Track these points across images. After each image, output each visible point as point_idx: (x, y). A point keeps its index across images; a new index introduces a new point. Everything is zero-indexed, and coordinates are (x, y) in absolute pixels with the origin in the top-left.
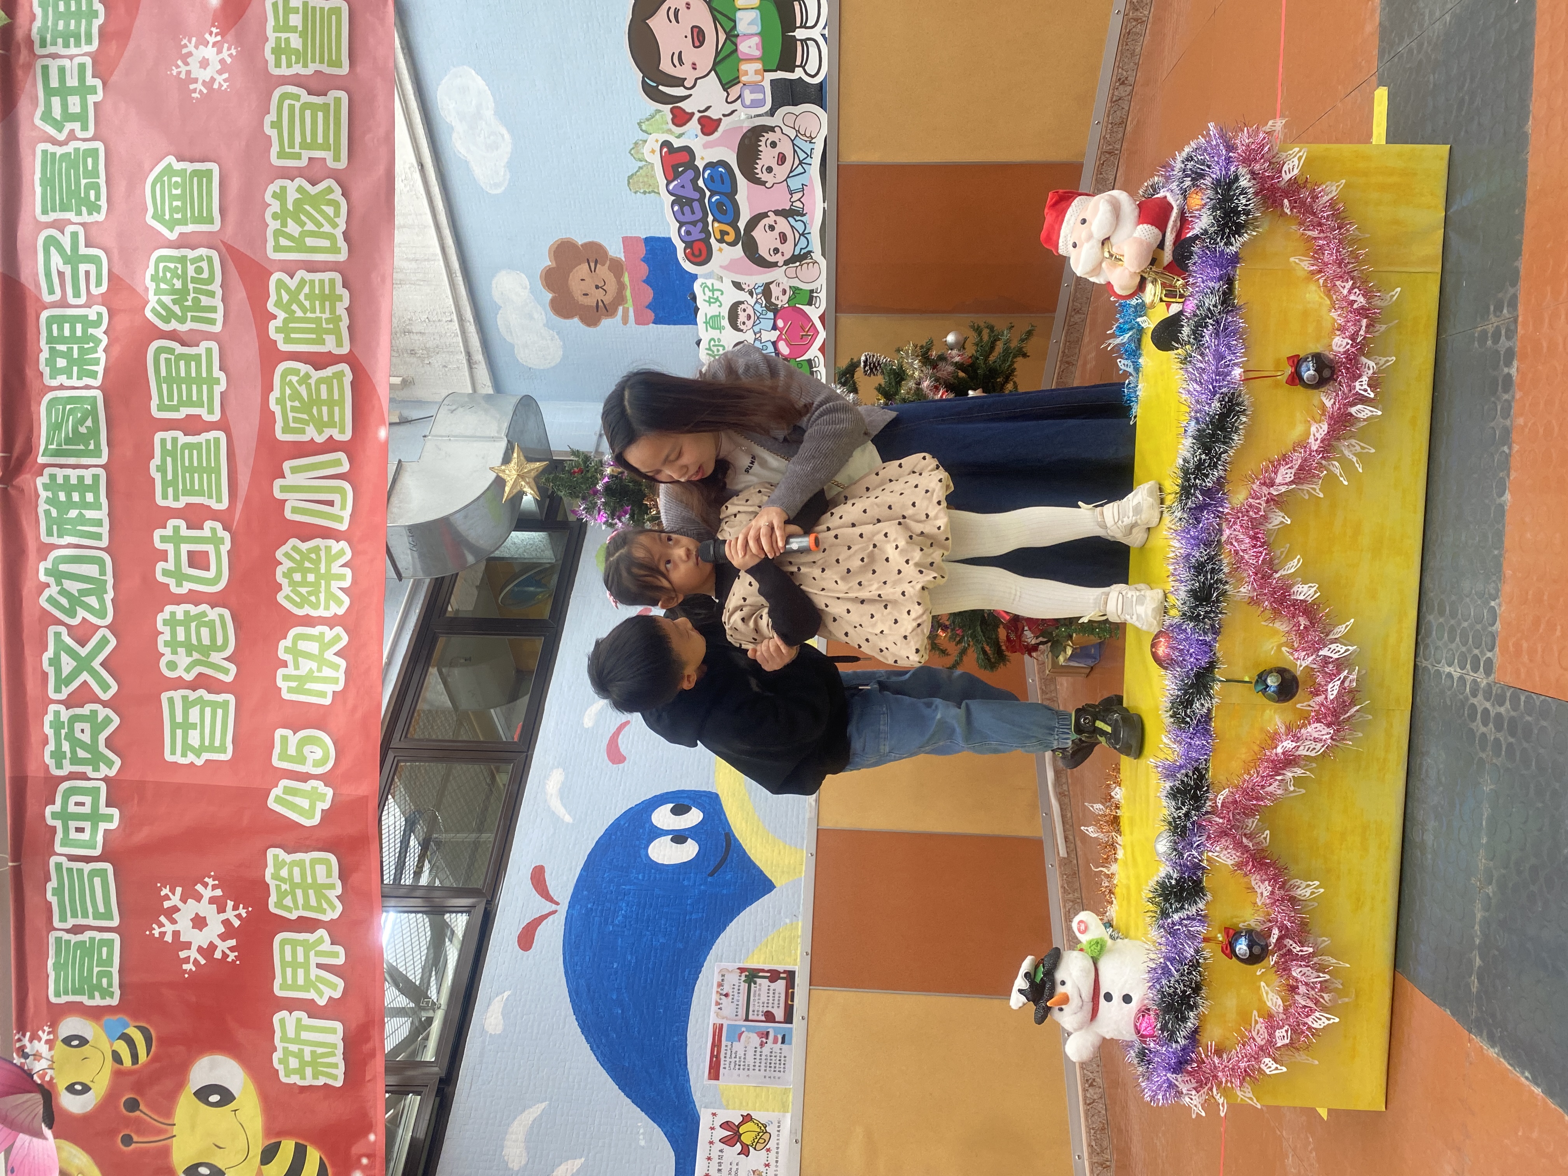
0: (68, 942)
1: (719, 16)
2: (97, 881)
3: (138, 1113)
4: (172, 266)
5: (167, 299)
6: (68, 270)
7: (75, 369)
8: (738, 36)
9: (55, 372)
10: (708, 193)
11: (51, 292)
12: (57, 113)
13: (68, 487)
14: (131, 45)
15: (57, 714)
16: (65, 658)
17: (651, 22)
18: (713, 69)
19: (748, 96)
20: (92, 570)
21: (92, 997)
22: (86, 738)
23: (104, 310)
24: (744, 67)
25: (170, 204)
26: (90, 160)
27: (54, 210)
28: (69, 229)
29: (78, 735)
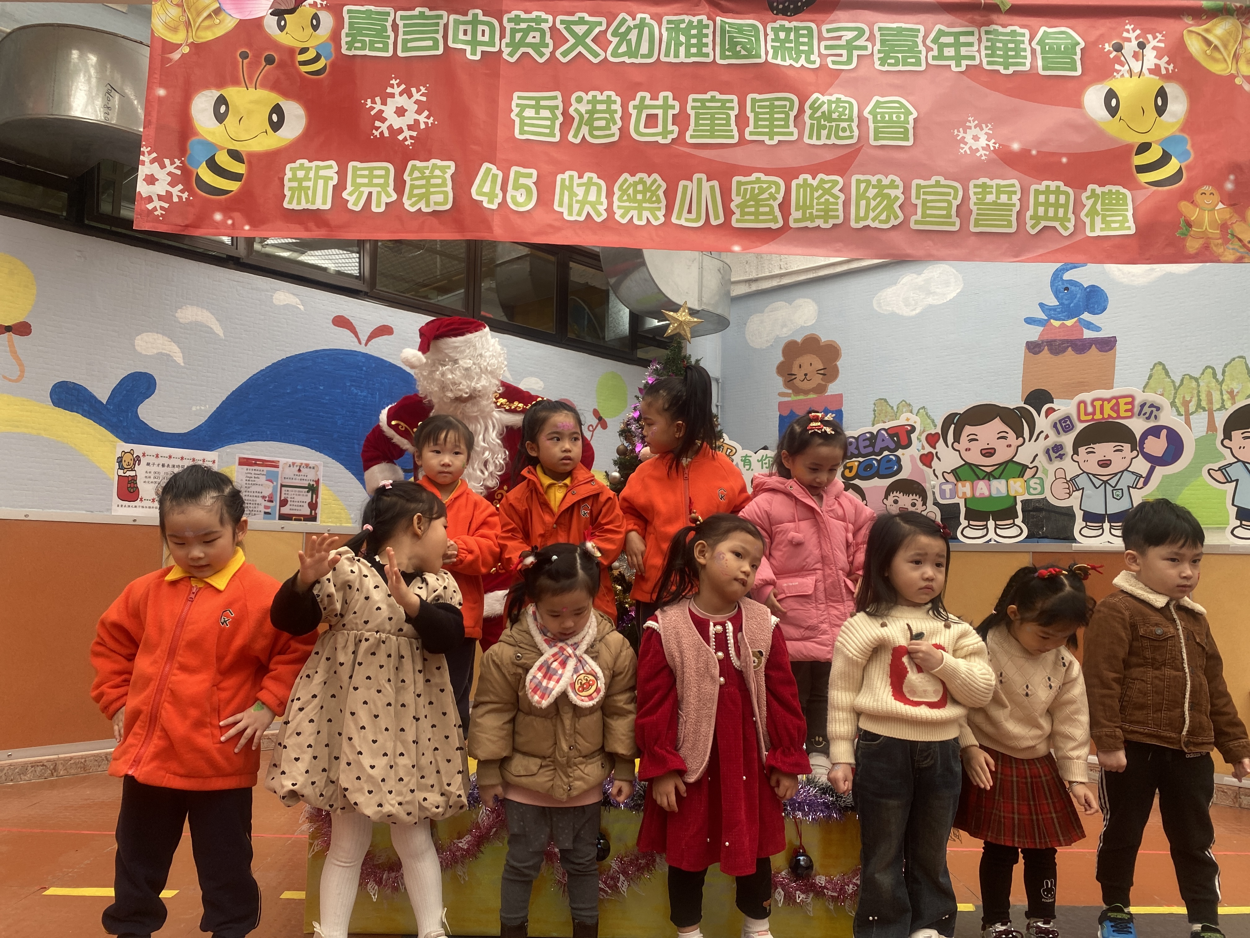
0: (387, 21)
1: (1003, 467)
2: (430, 43)
3: (264, 64)
4: (847, 112)
5: (825, 107)
6: (843, 42)
7: (778, 44)
8: (989, 480)
9: (776, 31)
10: (879, 458)
11: (828, 31)
12: (944, 40)
13: (700, 36)
14: (988, 91)
15: (546, 21)
16: (585, 28)
17: (997, 421)
18: (966, 463)
19: (948, 487)
20: (644, 49)
21: (347, 35)
22: (529, 39)
23: (817, 65)
24: (968, 484)
25: (886, 113)
26: (913, 60)
27: (881, 35)
28: (869, 45)
29: (532, 34)
